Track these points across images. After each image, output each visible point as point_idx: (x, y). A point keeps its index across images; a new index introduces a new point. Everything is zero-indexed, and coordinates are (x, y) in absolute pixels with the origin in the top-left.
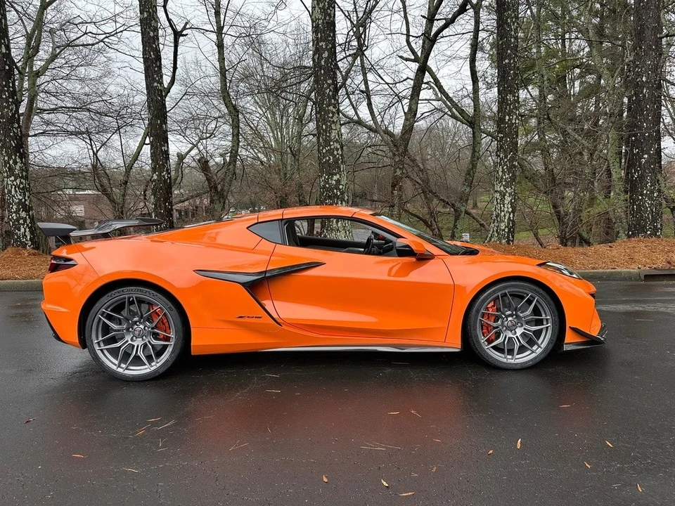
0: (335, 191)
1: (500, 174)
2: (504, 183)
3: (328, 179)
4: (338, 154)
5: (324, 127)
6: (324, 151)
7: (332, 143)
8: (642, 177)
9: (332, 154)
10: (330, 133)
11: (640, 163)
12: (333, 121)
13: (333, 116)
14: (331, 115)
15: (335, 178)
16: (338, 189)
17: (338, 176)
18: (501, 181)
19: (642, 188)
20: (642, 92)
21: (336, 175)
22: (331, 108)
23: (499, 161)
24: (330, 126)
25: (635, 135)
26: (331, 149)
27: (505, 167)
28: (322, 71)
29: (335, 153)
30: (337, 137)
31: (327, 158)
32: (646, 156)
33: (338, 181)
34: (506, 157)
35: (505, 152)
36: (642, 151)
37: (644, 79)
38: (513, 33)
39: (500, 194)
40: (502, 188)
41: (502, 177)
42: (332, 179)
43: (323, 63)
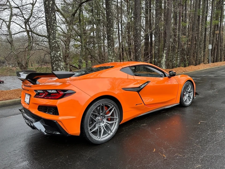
0: (59, 58)
1: (111, 53)
2: (112, 56)
3: (56, 53)
4: (59, 43)
5: (52, 32)
6: (53, 41)
7: (56, 39)
8: (139, 55)
9: (57, 43)
10: (55, 34)
11: (138, 51)
12: (56, 30)
13: (56, 28)
14: (55, 27)
15: (59, 53)
16: (60, 57)
17: (60, 52)
18: (111, 56)
19: (139, 58)
20: (138, 32)
21: (59, 52)
22: (55, 24)
23: (109, 49)
24: (55, 32)
25: (137, 44)
26: (56, 41)
27: (112, 51)
28: (50, 9)
29: (58, 42)
30: (58, 36)
31: (55, 45)
32: (139, 49)
33: (60, 54)
34: (112, 48)
35: (112, 46)
36: (139, 48)
37: (138, 28)
38: (111, 8)
39: (111, 60)
40: (111, 58)
41: (111, 54)
42: (58, 53)
43: (50, 6)
